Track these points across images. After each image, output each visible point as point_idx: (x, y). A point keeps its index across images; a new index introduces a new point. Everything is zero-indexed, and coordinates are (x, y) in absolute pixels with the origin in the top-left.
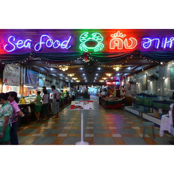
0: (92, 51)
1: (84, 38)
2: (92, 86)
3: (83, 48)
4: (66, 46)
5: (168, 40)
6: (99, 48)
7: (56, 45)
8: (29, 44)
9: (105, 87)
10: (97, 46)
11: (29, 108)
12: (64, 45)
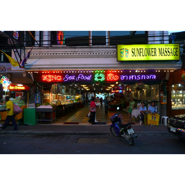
0: (100, 81)
1: (97, 76)
2: (100, 93)
3: (96, 79)
4: (89, 79)
5: (131, 76)
6: (103, 79)
7: (85, 78)
8: (74, 78)
9: (112, 94)
10: (102, 79)
11: (64, 107)
12: (88, 78)
